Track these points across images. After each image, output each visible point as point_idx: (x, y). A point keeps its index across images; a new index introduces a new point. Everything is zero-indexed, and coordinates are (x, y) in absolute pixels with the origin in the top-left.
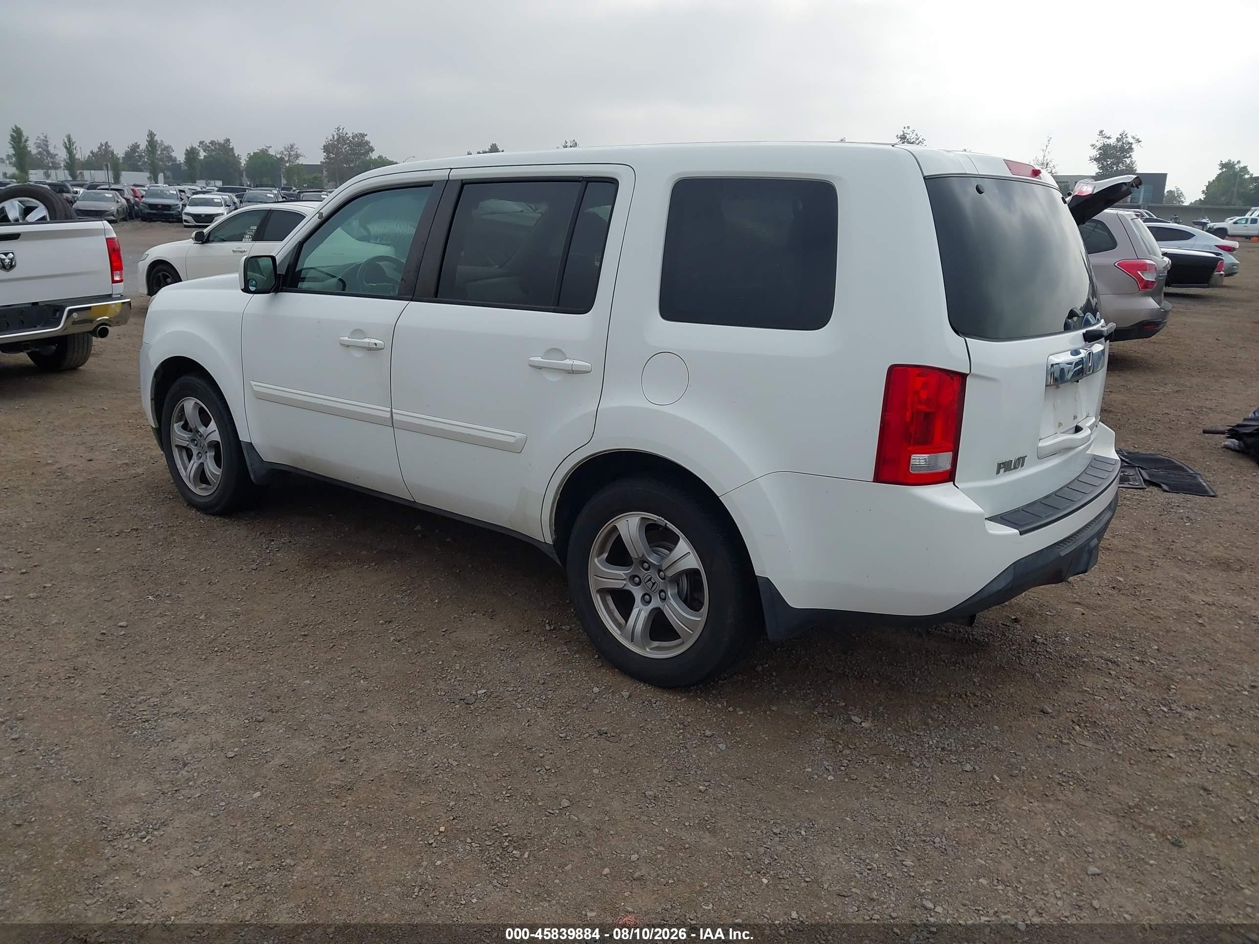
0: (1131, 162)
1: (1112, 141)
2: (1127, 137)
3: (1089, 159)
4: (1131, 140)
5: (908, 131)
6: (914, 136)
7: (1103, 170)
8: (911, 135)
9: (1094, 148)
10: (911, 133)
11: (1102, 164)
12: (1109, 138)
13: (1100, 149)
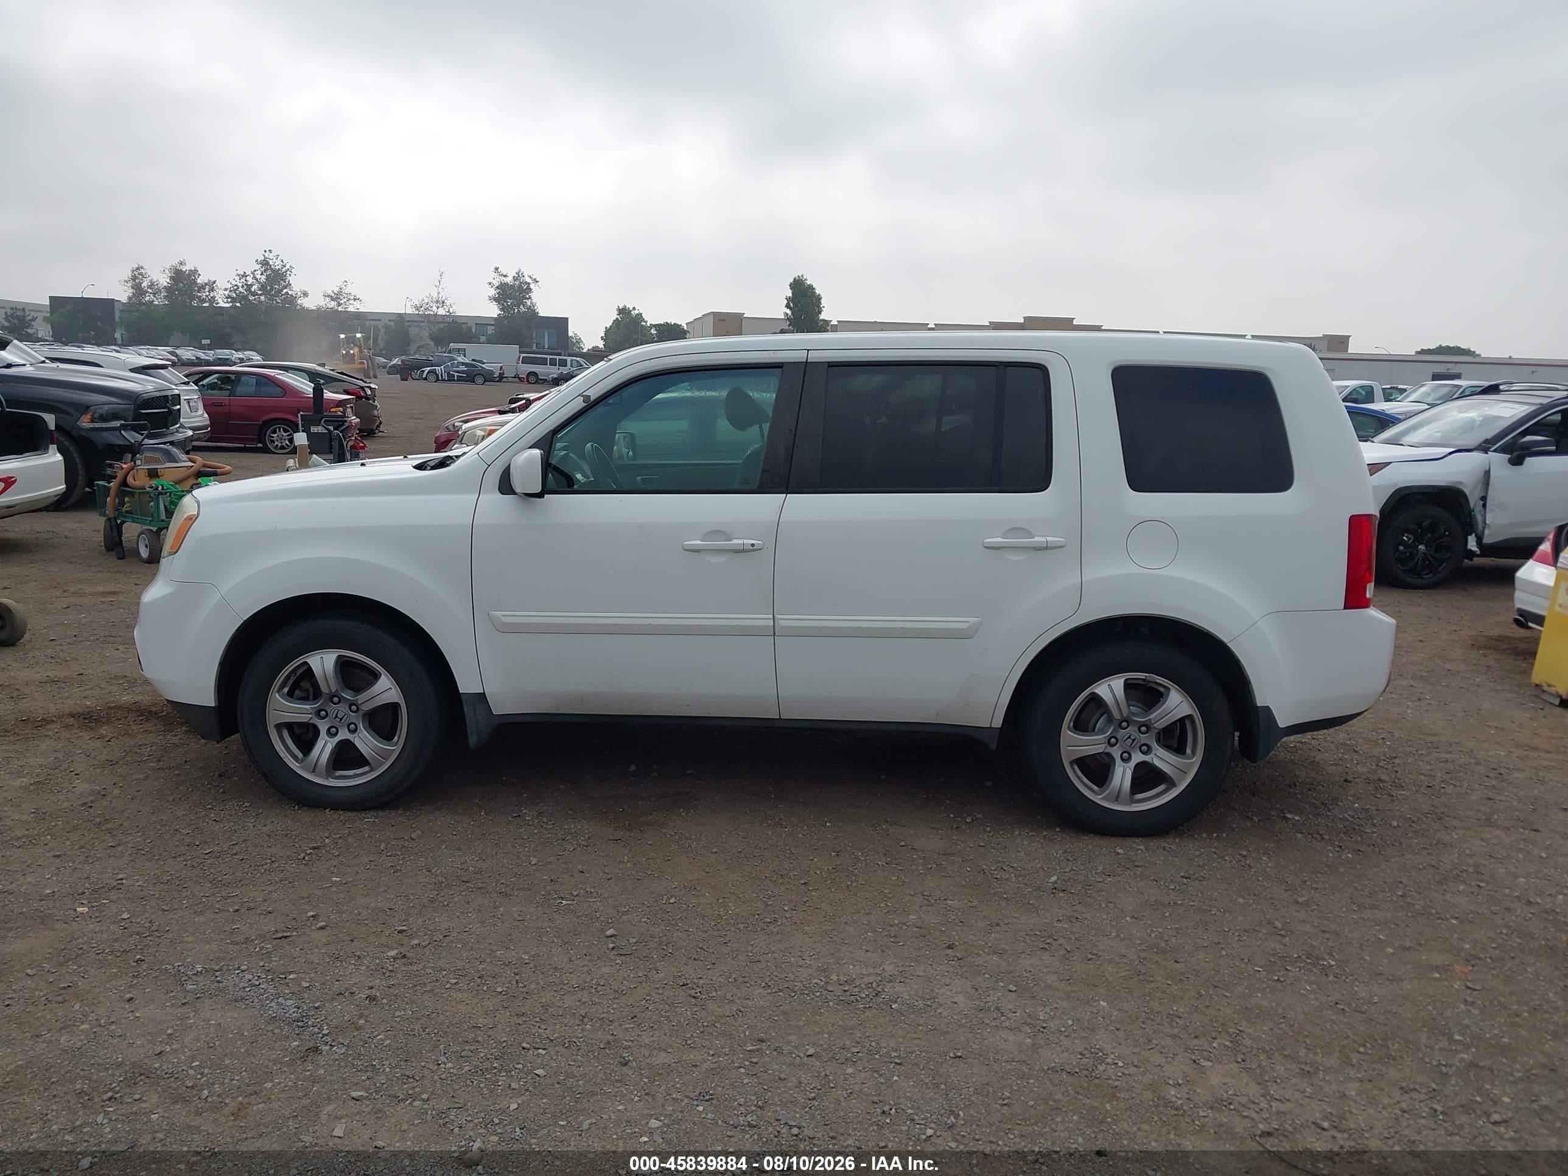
0: (532, 303)
1: (509, 280)
2: (524, 276)
3: (488, 298)
4: (528, 280)
5: (271, 256)
6: (278, 262)
7: (504, 312)
8: (274, 260)
9: (492, 287)
10: (275, 259)
11: (503, 305)
12: (505, 276)
13: (497, 287)
